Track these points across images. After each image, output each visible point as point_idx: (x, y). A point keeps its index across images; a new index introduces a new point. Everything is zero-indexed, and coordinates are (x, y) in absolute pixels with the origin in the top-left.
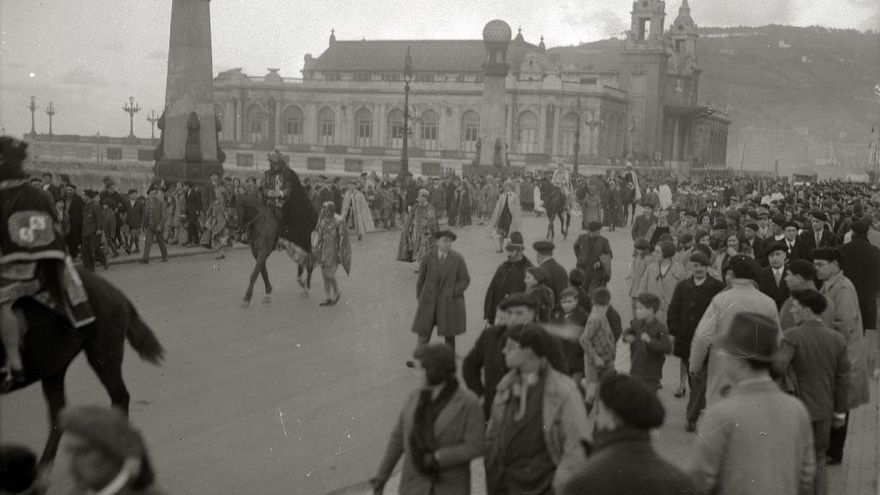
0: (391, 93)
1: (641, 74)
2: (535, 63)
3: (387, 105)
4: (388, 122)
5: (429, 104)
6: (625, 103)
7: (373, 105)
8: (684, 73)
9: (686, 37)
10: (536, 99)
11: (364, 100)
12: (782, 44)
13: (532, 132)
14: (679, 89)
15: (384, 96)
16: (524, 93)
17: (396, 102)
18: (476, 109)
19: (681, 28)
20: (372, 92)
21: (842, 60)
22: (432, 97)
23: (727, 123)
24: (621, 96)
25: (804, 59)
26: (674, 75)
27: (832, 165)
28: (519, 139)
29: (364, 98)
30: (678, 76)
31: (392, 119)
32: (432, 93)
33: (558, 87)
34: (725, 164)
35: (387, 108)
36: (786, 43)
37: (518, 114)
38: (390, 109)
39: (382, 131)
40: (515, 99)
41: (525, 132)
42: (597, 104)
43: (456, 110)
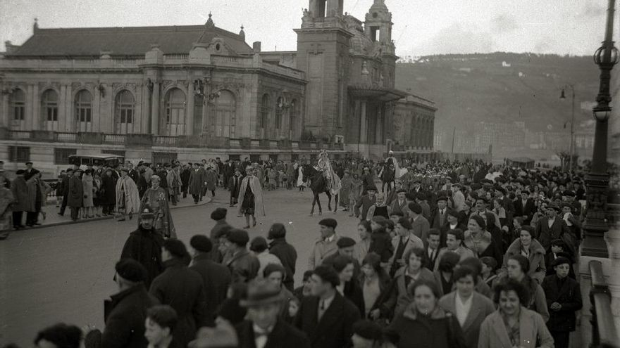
0: (43, 72)
1: (318, 53)
2: (222, 47)
3: (40, 85)
4: (42, 103)
5: (83, 84)
6: (304, 83)
7: (26, 85)
8: (371, 55)
9: (380, 24)
10: (184, 75)
11: (17, 80)
12: (504, 64)
13: (182, 112)
14: (366, 71)
15: (38, 76)
16: (169, 68)
17: (49, 81)
18: (130, 88)
19: (375, 15)
20: (24, 71)
21: (548, 75)
22: (85, 76)
23: (433, 110)
24: (299, 76)
25: (521, 74)
26: (359, 57)
27: (543, 148)
28: (168, 120)
29: (17, 78)
30: (365, 59)
31: (46, 101)
32: (84, 72)
33: (207, 62)
34: (431, 147)
35: (40, 89)
36: (507, 63)
37: (164, 92)
38: (44, 89)
39: (35, 113)
40: (161, 75)
41: (174, 112)
42: (254, 80)
43: (109, 90)
